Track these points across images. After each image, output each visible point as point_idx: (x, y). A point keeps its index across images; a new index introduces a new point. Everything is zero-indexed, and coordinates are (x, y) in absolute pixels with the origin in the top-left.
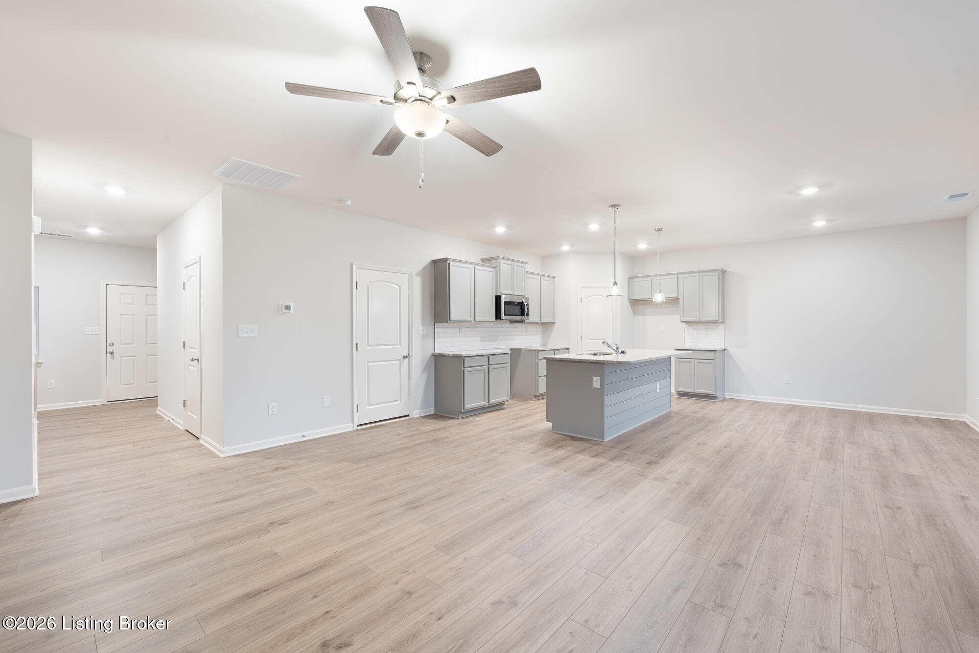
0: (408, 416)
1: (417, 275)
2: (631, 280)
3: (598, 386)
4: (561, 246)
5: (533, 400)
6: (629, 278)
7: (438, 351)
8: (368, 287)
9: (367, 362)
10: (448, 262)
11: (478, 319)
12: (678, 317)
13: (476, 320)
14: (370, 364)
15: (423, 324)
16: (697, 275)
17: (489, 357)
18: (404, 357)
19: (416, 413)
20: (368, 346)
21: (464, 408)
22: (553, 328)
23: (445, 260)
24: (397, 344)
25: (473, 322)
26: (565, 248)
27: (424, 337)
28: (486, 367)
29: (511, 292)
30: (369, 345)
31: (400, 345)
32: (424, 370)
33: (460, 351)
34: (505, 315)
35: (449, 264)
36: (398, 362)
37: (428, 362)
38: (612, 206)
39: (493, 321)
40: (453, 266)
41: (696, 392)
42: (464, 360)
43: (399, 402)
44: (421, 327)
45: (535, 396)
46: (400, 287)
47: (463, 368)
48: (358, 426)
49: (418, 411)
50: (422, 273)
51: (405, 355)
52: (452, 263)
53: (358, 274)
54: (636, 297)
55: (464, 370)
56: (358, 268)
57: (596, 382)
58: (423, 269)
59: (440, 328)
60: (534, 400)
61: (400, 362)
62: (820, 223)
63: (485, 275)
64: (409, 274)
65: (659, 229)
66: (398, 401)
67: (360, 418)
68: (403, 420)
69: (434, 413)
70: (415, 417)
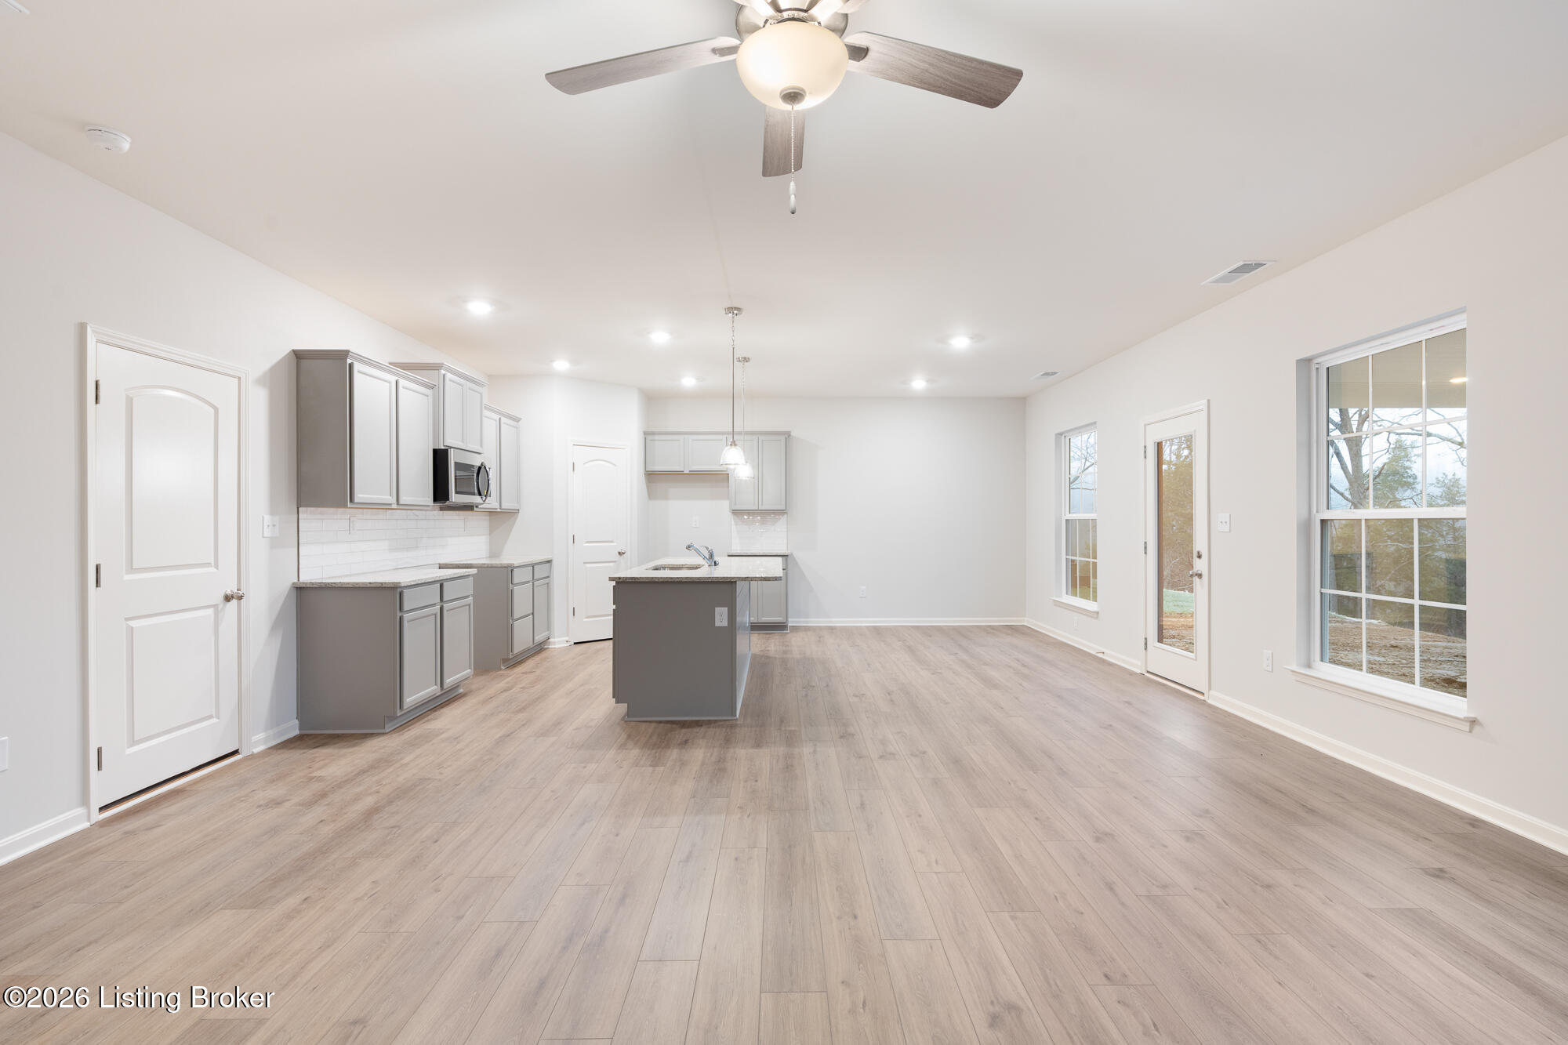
0: (235, 752)
1: (260, 381)
2: (649, 438)
3: (725, 624)
4: (552, 361)
5: (501, 669)
6: (646, 434)
7: (307, 577)
8: (130, 402)
9: (127, 619)
10: (349, 361)
11: (404, 499)
12: (724, 506)
13: (401, 502)
14: (134, 624)
15: (273, 512)
16: (755, 437)
17: (441, 586)
18: (228, 598)
19: (258, 741)
20: (128, 573)
21: (401, 707)
22: (516, 519)
23: (342, 355)
24: (208, 565)
25: (395, 506)
26: (561, 365)
27: (275, 543)
28: (438, 607)
29: (461, 443)
30: (131, 569)
31: (216, 566)
32: (276, 625)
33: (350, 575)
34: (457, 492)
35: (351, 366)
36: (211, 611)
37: (284, 604)
38: (730, 310)
39: (428, 506)
40: (359, 372)
41: (760, 621)
42: (401, 594)
43: (214, 720)
44: (267, 518)
45: (505, 661)
46: (216, 410)
47: (399, 614)
48: (102, 809)
49: (261, 736)
50: (270, 378)
51: (229, 592)
52: (357, 367)
53: (102, 360)
54: (658, 468)
55: (401, 618)
56: (98, 341)
57: (721, 617)
58: (273, 369)
59: (313, 520)
60: (503, 668)
61: (216, 613)
62: (919, 384)
63: (414, 399)
64: (239, 378)
65: (745, 358)
66: (210, 717)
67: (105, 789)
68: (222, 769)
69: (297, 732)
70: (256, 750)
